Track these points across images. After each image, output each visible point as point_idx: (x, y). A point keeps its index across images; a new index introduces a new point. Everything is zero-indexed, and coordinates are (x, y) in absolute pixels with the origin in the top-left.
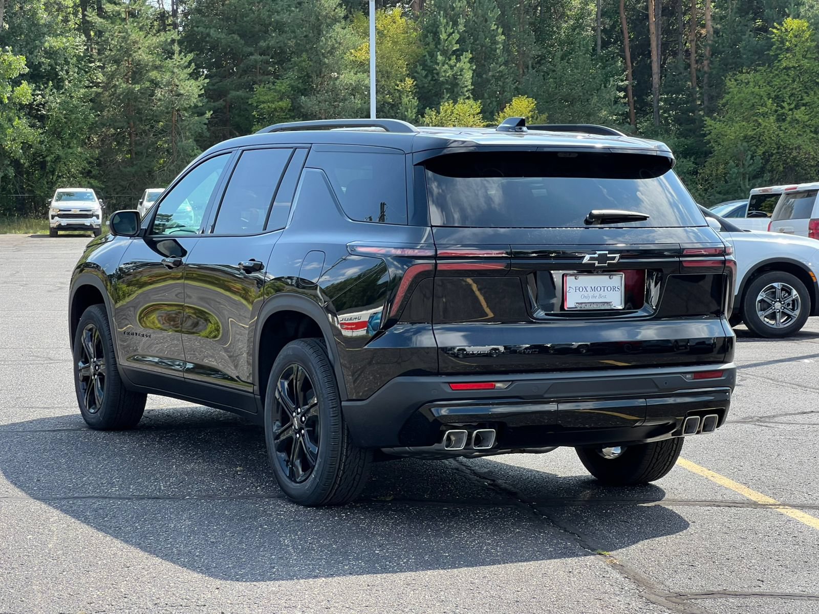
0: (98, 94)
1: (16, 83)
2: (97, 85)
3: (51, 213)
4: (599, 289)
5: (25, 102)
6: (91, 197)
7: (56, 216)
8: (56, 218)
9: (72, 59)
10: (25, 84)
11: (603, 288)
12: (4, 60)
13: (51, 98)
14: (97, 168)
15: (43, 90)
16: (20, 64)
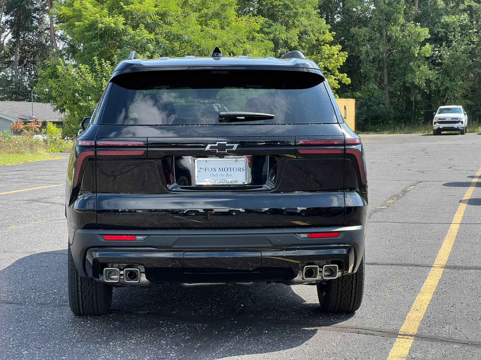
0: (473, 49)
1: (423, 44)
2: (473, 43)
3: (434, 121)
4: (226, 170)
5: (428, 55)
6: (459, 111)
7: (437, 122)
8: (437, 124)
9: (457, 28)
10: (428, 45)
11: (229, 169)
12: (416, 31)
13: (444, 52)
14: (471, 93)
15: (439, 48)
16: (425, 33)
